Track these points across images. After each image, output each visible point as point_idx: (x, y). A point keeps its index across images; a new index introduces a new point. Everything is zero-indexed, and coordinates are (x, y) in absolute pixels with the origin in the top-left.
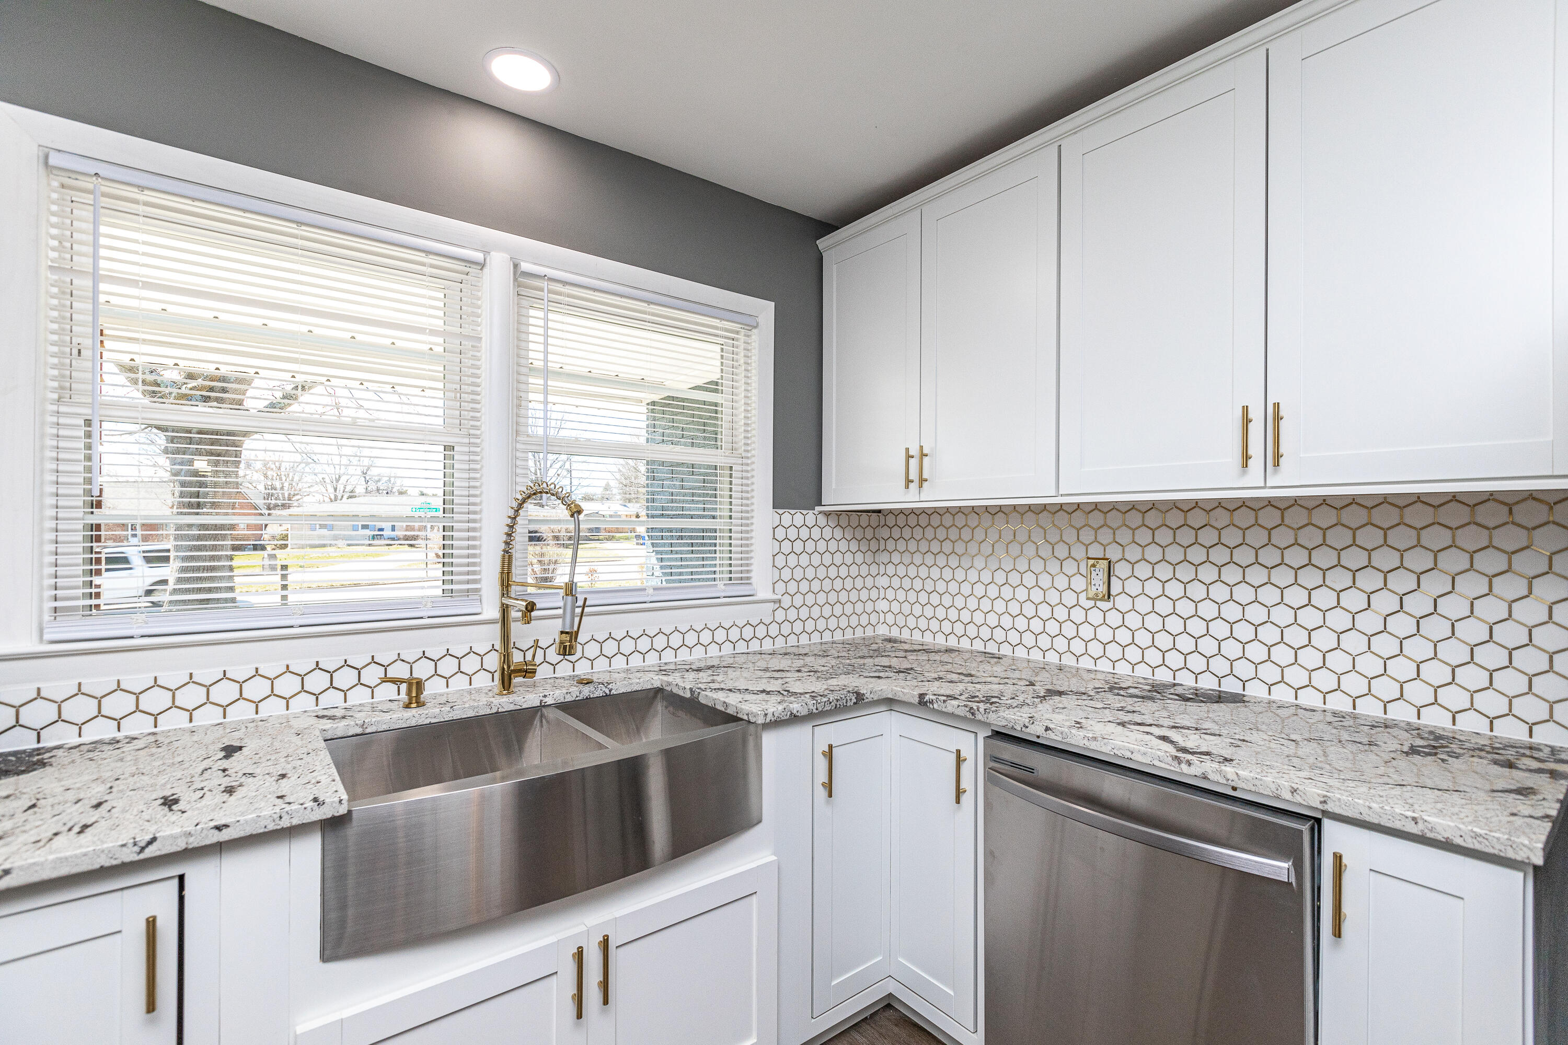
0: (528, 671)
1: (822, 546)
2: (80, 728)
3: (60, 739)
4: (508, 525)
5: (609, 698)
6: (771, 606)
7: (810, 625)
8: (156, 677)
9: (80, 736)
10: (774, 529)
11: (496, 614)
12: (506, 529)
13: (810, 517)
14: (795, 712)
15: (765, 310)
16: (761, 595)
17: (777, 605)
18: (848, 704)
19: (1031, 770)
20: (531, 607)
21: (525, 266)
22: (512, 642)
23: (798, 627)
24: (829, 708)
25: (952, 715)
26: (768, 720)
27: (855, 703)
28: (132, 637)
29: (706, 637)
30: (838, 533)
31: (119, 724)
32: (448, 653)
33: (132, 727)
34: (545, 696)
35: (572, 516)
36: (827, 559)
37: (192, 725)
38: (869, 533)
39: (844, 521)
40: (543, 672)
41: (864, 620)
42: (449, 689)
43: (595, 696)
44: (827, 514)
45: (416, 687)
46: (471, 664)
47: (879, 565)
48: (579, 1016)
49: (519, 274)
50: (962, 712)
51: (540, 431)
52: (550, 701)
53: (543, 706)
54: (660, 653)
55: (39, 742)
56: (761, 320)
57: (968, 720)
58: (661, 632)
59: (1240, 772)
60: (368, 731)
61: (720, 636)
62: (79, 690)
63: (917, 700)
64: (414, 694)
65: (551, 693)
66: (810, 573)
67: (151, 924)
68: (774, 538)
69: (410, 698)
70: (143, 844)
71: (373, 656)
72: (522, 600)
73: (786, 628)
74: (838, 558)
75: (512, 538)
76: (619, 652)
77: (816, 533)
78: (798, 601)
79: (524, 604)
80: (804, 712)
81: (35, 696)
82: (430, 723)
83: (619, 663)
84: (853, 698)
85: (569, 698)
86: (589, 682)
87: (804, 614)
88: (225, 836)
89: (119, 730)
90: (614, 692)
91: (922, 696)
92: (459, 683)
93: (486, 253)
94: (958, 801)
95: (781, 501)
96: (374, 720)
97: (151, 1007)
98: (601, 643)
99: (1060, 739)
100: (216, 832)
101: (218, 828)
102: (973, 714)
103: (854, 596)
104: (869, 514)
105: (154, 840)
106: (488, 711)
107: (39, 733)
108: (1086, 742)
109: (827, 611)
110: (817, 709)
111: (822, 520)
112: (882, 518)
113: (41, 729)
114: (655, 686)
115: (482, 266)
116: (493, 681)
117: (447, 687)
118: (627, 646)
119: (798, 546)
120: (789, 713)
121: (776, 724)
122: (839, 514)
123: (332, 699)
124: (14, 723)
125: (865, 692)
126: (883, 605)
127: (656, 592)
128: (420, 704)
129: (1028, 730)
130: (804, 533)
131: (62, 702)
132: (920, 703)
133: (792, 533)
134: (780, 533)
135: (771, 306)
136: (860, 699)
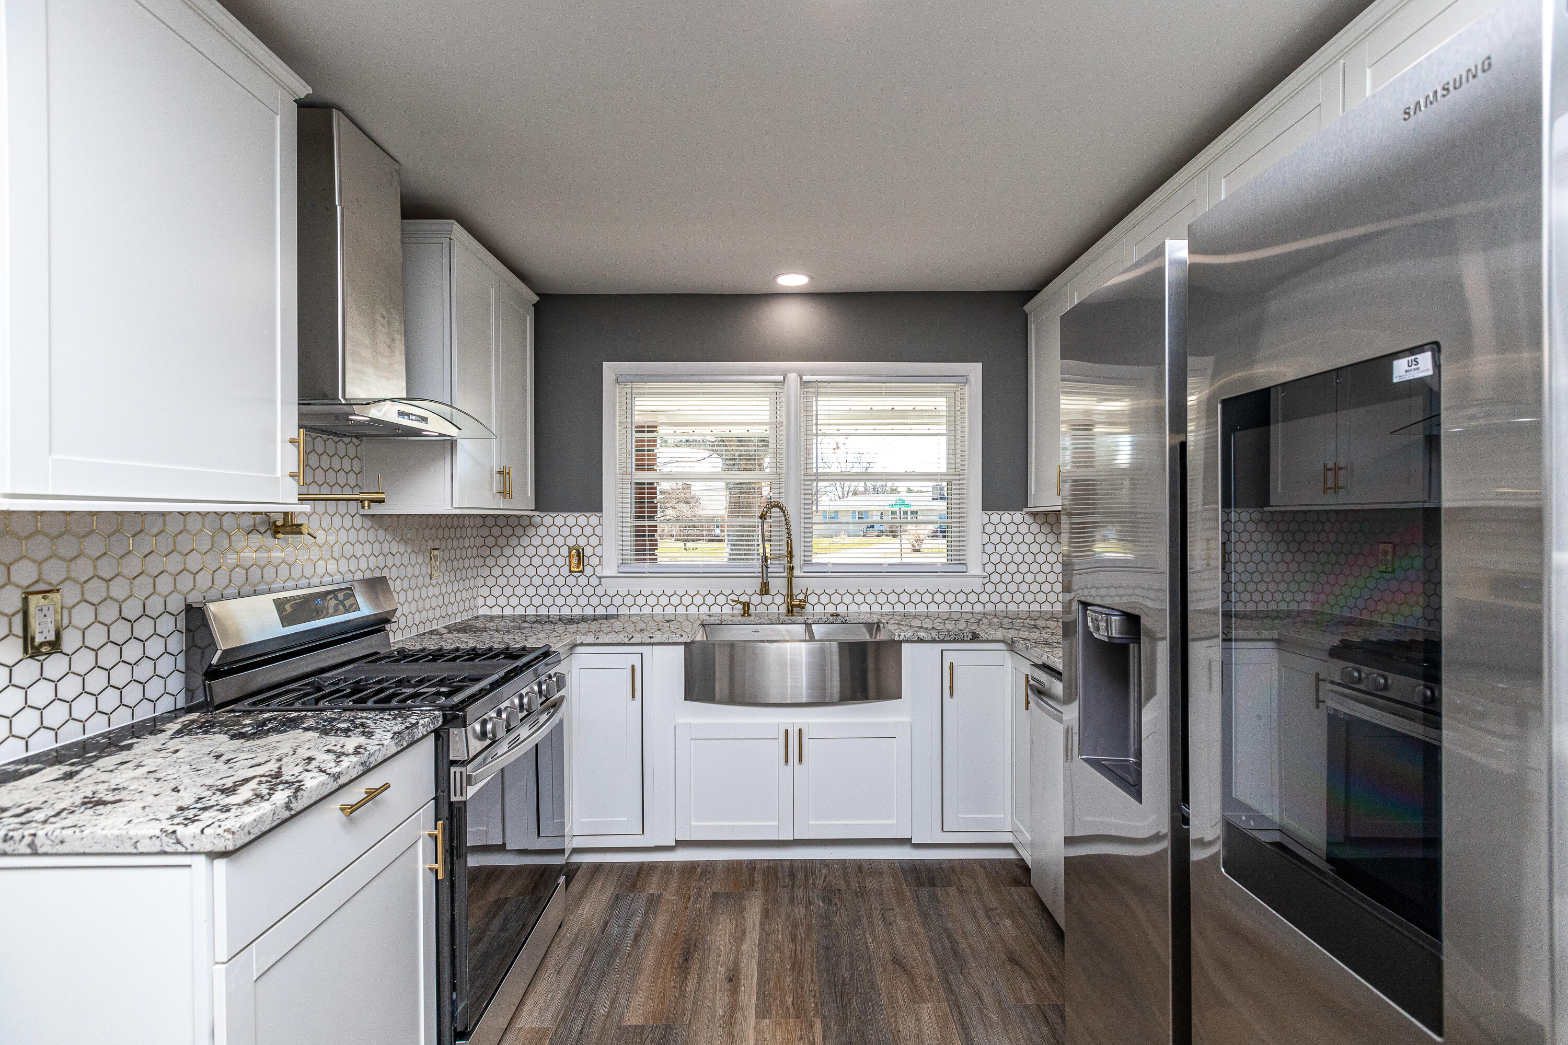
0: (801, 605)
1: (1029, 538)
2: (629, 608)
6: (981, 580)
7: (1018, 598)
10: (984, 525)
13: (1018, 516)
14: (921, 637)
15: (974, 370)
16: (972, 572)
17: (987, 580)
18: (965, 639)
19: (1042, 684)
21: (805, 378)
23: (1007, 598)
24: (948, 639)
26: (903, 639)
27: (971, 639)
29: (927, 598)
31: (641, 608)
34: (807, 619)
39: (1041, 519)
44: (1034, 515)
45: (746, 608)
48: (787, 761)
50: (1023, 648)
51: (815, 471)
52: (810, 621)
54: (893, 605)
55: (617, 612)
56: (971, 377)
65: (811, 618)
66: (1018, 558)
67: (633, 666)
68: (984, 532)
69: (745, 611)
70: (630, 638)
73: (996, 598)
76: (865, 602)
77: (1023, 528)
78: (1007, 578)
84: (970, 636)
86: (837, 616)
87: (1012, 588)
88: (652, 641)
91: (1012, 638)
93: (784, 376)
94: (1027, 708)
95: (989, 504)
97: (633, 696)
100: (649, 639)
101: (651, 638)
102: (1026, 649)
105: (632, 637)
107: (618, 608)
109: (1035, 588)
110: (939, 638)
111: (1028, 519)
115: (781, 382)
119: (1007, 538)
120: (917, 638)
121: (909, 641)
122: (1046, 514)
124: (611, 603)
125: (983, 634)
128: (749, 615)
130: (1012, 528)
132: (1012, 642)
133: (1001, 529)
134: (990, 528)
135: (978, 366)
136: (975, 638)
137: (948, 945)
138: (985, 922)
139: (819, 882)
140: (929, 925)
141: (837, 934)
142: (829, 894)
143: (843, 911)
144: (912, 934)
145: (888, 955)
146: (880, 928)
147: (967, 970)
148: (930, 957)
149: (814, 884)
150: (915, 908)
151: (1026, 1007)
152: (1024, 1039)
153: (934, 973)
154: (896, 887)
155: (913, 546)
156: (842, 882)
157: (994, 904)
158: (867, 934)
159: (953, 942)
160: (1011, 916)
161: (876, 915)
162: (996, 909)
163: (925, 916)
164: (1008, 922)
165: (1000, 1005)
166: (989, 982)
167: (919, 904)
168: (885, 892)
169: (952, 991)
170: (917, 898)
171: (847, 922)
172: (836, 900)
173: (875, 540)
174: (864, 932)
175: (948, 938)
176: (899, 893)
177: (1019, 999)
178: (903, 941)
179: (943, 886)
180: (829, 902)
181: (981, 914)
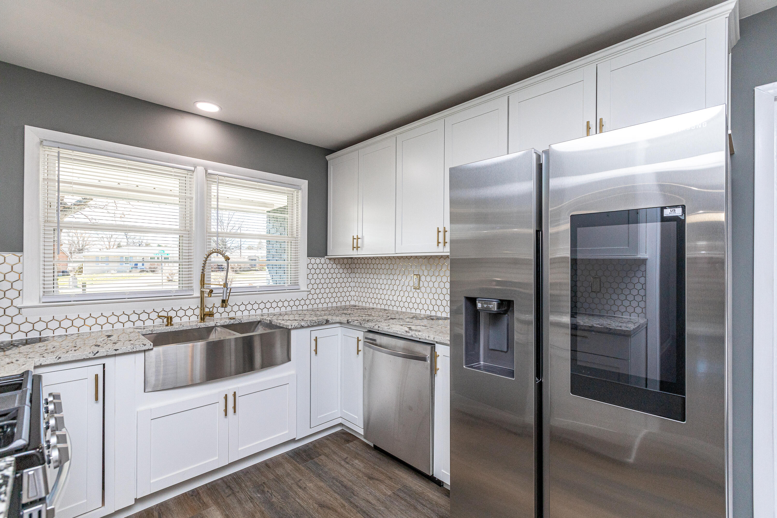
0: (211, 315)
1: (327, 271)
2: (54, 331)
3: (47, 335)
4: (203, 264)
5: (240, 324)
6: (306, 293)
7: (323, 301)
8: (79, 315)
9: (54, 334)
10: (308, 265)
11: (199, 295)
12: (203, 265)
13: (323, 260)
14: (302, 325)
15: (304, 184)
16: (302, 289)
17: (309, 293)
18: (323, 324)
19: (375, 340)
20: (211, 291)
21: (210, 171)
22: (205, 305)
23: (318, 301)
24: (315, 325)
25: (355, 326)
26: (292, 327)
27: (325, 323)
28: (71, 301)
29: (280, 304)
30: (334, 266)
31: (66, 330)
32: (181, 308)
33: (70, 331)
34: (217, 323)
35: (226, 260)
36: (330, 276)
37: (91, 331)
38: (347, 266)
39: (337, 261)
40: (217, 316)
41: (345, 299)
42: (182, 321)
43: (235, 323)
44: (330, 259)
45: (170, 320)
46: (189, 313)
47: (352, 278)
48: (226, 415)
49: (207, 174)
50: (358, 324)
51: (215, 230)
52: (218, 324)
53: (216, 326)
54: (262, 310)
55: (40, 335)
56: (303, 187)
57: (360, 326)
58: (262, 302)
59: (419, 333)
60: (154, 332)
61: (286, 304)
62: (53, 318)
63: (347, 322)
64: (169, 321)
65: (219, 322)
66: (323, 281)
67: (97, 376)
68: (308, 268)
69: (168, 323)
70: (95, 353)
71: (154, 309)
72: (208, 289)
73: (313, 302)
74: (334, 276)
75: (205, 268)
76: (246, 309)
77: (325, 266)
78: (318, 291)
79: (209, 290)
80: (306, 325)
81: (39, 320)
82: (175, 331)
83: (246, 313)
84: (325, 321)
85: (226, 324)
86: (234, 319)
87: (320, 296)
88: (117, 352)
89: (66, 332)
90: (242, 322)
91: (348, 320)
92: (185, 319)
93: (195, 167)
94: (358, 354)
95: (310, 254)
96: (155, 329)
97: (97, 399)
98: (239, 306)
99: (381, 330)
100: (115, 351)
101: (116, 350)
102: (361, 325)
103: (341, 290)
104: (348, 259)
105: (98, 352)
106: (196, 327)
107: (40, 332)
108: (387, 330)
109: (330, 295)
110: (311, 325)
111: (328, 261)
112: (353, 260)
113: (41, 331)
114: (258, 320)
115: (193, 171)
116: (198, 319)
117: (181, 320)
118: (249, 307)
119: (318, 271)
120: (300, 325)
121: (296, 328)
122: (335, 259)
123: (139, 324)
124: (32, 329)
125: (329, 320)
126: (353, 293)
127: (260, 288)
128: (172, 325)
129: (374, 328)
130: (320, 266)
131: (48, 322)
132: (347, 323)
133: (315, 266)
134: (310, 266)
135: (306, 182)
136: (327, 322)
137: (340, 485)
138: (347, 466)
139: (248, 484)
140: (324, 479)
141: (281, 508)
142: (260, 488)
143: (274, 493)
144: (320, 488)
145: (315, 505)
146: (301, 492)
147: (355, 492)
148: (336, 495)
149: (246, 486)
150: (312, 474)
151: (390, 496)
152: (399, 511)
153: (344, 502)
154: (294, 468)
155: (168, 277)
156: (263, 478)
157: (346, 456)
158: (297, 499)
159: (341, 482)
160: (356, 458)
161: (295, 487)
162: (347, 457)
163: (319, 476)
164: (357, 461)
165: (379, 501)
166: (368, 493)
167: (312, 471)
168: (291, 473)
169: (357, 507)
170: (309, 468)
171: (282, 498)
172: (266, 489)
173: (139, 274)
174: (294, 499)
175: (337, 481)
176: (298, 470)
177: (385, 494)
178: (317, 494)
179: (317, 457)
180: (263, 492)
181: (343, 463)
